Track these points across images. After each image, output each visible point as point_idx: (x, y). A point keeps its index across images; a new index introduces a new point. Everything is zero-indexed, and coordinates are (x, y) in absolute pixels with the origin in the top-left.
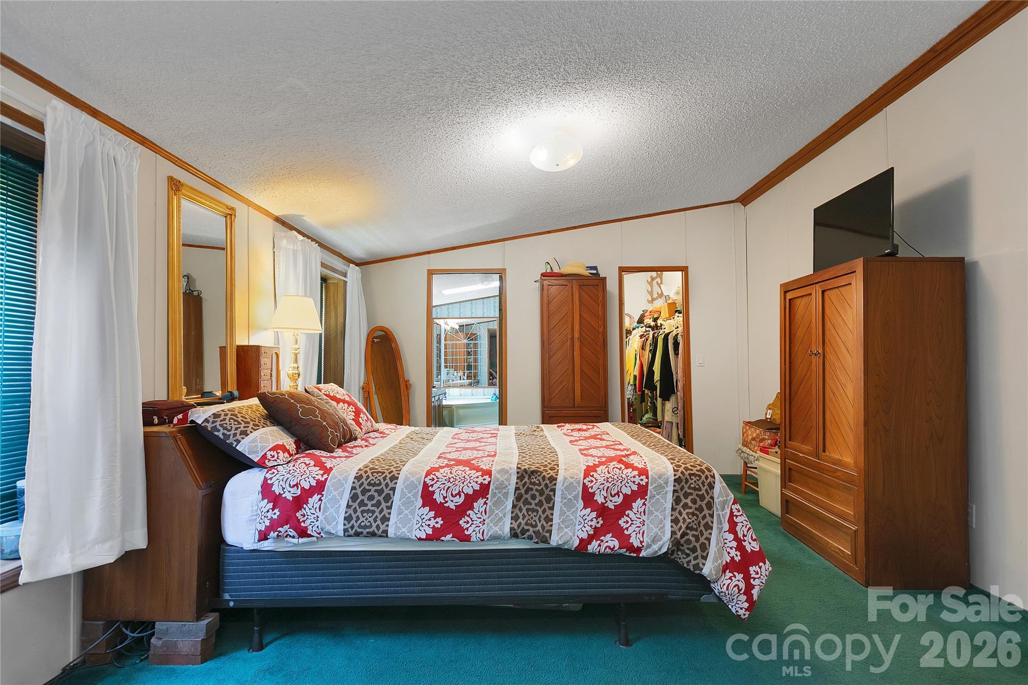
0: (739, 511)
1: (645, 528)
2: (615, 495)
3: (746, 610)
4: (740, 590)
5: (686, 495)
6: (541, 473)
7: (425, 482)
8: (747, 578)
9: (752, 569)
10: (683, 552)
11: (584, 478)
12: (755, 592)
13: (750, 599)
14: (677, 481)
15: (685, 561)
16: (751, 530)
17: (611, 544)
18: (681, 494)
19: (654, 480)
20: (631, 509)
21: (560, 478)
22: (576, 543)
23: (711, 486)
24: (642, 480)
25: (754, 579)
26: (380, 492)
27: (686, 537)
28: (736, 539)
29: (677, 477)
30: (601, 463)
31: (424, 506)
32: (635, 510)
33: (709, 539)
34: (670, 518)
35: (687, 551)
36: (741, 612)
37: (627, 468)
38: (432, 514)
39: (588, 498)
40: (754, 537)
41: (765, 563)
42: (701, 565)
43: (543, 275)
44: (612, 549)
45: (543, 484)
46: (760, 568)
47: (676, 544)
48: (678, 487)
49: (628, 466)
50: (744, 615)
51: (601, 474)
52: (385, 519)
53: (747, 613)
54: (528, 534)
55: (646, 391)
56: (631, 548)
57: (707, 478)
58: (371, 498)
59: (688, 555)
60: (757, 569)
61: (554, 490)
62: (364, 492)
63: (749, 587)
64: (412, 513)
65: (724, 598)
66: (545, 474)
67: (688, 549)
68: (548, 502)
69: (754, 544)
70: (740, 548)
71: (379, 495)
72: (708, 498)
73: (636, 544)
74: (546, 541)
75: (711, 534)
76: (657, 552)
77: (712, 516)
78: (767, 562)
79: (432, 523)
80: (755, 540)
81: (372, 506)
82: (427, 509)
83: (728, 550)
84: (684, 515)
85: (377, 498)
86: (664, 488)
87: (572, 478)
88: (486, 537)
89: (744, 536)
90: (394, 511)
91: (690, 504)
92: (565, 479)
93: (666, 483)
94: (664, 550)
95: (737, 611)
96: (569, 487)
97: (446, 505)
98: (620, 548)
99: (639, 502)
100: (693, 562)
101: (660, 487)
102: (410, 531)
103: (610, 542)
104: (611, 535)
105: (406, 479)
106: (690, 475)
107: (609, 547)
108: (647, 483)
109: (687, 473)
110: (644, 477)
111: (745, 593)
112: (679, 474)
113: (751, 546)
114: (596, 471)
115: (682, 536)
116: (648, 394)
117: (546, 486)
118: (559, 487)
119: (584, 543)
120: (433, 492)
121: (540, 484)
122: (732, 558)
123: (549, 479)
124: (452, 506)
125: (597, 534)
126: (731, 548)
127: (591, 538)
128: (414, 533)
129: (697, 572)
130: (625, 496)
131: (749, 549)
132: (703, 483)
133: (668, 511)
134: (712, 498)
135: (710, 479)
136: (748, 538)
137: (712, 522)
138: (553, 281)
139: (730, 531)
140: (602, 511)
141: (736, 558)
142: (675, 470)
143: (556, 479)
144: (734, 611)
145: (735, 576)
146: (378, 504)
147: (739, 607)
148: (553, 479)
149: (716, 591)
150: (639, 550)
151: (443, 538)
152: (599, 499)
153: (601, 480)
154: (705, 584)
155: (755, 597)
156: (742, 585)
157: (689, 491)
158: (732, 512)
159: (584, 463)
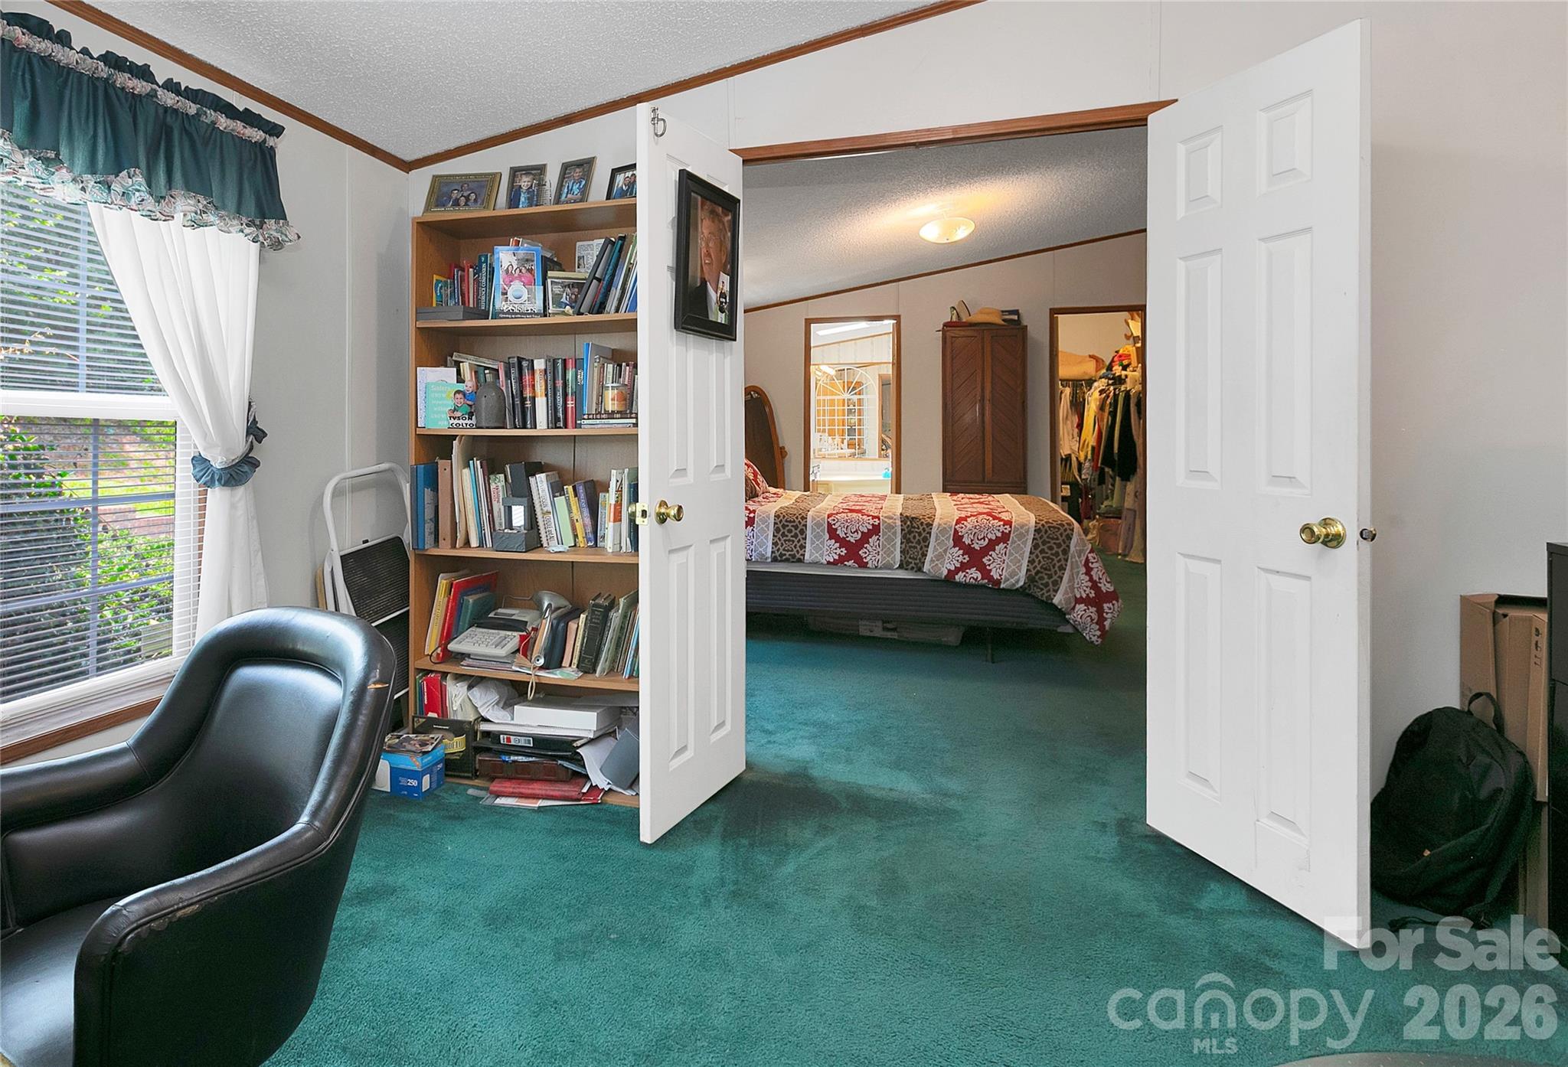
0: (1094, 558)
1: (1005, 565)
2: (981, 539)
3: (1098, 637)
4: (1092, 620)
5: (1044, 543)
6: (920, 520)
7: (828, 522)
8: (1100, 612)
9: (1105, 606)
10: (1038, 587)
11: (956, 525)
12: (1107, 623)
13: (1102, 628)
14: (1038, 531)
15: (1039, 594)
16: (1106, 575)
17: (975, 576)
18: (1040, 542)
19: (1017, 529)
20: (994, 550)
21: (935, 524)
22: (945, 572)
23: (1069, 538)
24: (1006, 529)
25: (1107, 613)
26: (796, 527)
27: (1040, 575)
28: (1091, 579)
29: (1037, 528)
30: (972, 516)
31: (830, 539)
32: (997, 552)
33: (1062, 578)
34: (1028, 559)
35: (1041, 586)
36: (1094, 639)
37: (994, 519)
38: (838, 545)
39: (958, 540)
40: (1108, 580)
41: (1118, 602)
42: (1052, 597)
43: (946, 325)
44: (976, 580)
45: (921, 528)
46: (1113, 605)
47: (1031, 579)
48: (1037, 536)
49: (995, 518)
50: (1097, 641)
51: (970, 523)
52: (803, 547)
53: (1100, 640)
54: (911, 565)
55: (1107, 469)
56: (991, 579)
57: (1065, 530)
58: (790, 531)
59: (1042, 589)
60: (1110, 605)
61: (930, 533)
62: (784, 526)
63: (1101, 621)
64: (822, 543)
65: (1079, 627)
66: (923, 520)
67: (1042, 584)
68: (924, 542)
69: (1108, 585)
70: (1095, 586)
71: (796, 529)
72: (1064, 546)
73: (996, 576)
74: (920, 570)
75: (1063, 574)
76: (1014, 585)
77: (1067, 560)
78: (1120, 601)
79: (838, 551)
80: (1108, 582)
81: (792, 536)
82: (833, 541)
83: (1085, 588)
84: (1040, 558)
85: (794, 531)
86: (1025, 536)
87: (945, 524)
88: (880, 565)
89: (1100, 579)
90: (808, 541)
91: (1046, 550)
92: (940, 525)
93: (1027, 531)
94: (1021, 583)
95: (1090, 638)
96: (943, 531)
97: (847, 539)
98: (982, 579)
99: (1002, 545)
100: (1046, 595)
101: (1021, 536)
102: (822, 555)
103: (974, 574)
104: (975, 569)
105: (813, 519)
106: (1049, 527)
107: (973, 578)
108: (1010, 532)
109: (1046, 526)
110: (1008, 527)
111: (1097, 623)
112: (1040, 525)
113: (1106, 587)
114: (966, 521)
115: (1036, 574)
116: (1108, 472)
117: (924, 530)
118: (934, 531)
119: (952, 573)
120: (836, 529)
121: (918, 528)
122: (1088, 595)
123: (926, 524)
124: (852, 540)
125: (963, 567)
126: (1087, 587)
127: (957, 570)
128: (824, 557)
129: (1050, 601)
130: (990, 540)
131: (1104, 589)
132: (1061, 535)
133: (1027, 554)
134: (1068, 547)
135: (1069, 532)
136: (1103, 581)
137: (1066, 565)
138: (957, 332)
139: (1086, 574)
140: (968, 550)
141: (1091, 596)
142: (1036, 522)
143: (932, 525)
144: (1088, 638)
145: (1088, 609)
146: (796, 536)
147: (1092, 634)
148: (930, 525)
149: (1071, 621)
150: (998, 582)
151: (846, 563)
152: (967, 541)
153: (969, 526)
154: (1060, 614)
155: (1107, 628)
156: (1095, 617)
157: (1047, 540)
158: (1087, 560)
159: (957, 515)
